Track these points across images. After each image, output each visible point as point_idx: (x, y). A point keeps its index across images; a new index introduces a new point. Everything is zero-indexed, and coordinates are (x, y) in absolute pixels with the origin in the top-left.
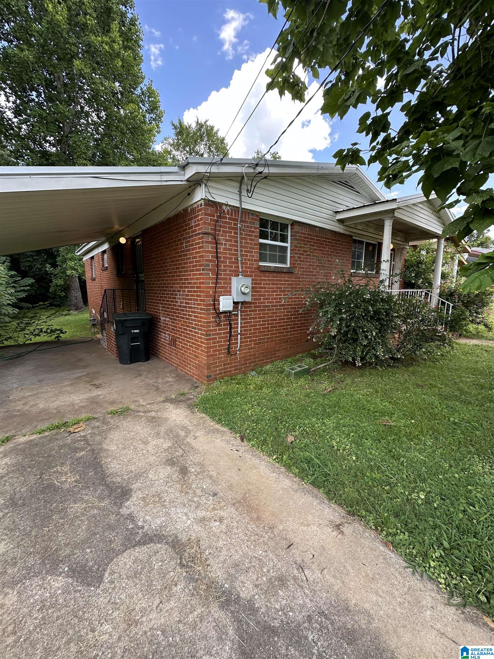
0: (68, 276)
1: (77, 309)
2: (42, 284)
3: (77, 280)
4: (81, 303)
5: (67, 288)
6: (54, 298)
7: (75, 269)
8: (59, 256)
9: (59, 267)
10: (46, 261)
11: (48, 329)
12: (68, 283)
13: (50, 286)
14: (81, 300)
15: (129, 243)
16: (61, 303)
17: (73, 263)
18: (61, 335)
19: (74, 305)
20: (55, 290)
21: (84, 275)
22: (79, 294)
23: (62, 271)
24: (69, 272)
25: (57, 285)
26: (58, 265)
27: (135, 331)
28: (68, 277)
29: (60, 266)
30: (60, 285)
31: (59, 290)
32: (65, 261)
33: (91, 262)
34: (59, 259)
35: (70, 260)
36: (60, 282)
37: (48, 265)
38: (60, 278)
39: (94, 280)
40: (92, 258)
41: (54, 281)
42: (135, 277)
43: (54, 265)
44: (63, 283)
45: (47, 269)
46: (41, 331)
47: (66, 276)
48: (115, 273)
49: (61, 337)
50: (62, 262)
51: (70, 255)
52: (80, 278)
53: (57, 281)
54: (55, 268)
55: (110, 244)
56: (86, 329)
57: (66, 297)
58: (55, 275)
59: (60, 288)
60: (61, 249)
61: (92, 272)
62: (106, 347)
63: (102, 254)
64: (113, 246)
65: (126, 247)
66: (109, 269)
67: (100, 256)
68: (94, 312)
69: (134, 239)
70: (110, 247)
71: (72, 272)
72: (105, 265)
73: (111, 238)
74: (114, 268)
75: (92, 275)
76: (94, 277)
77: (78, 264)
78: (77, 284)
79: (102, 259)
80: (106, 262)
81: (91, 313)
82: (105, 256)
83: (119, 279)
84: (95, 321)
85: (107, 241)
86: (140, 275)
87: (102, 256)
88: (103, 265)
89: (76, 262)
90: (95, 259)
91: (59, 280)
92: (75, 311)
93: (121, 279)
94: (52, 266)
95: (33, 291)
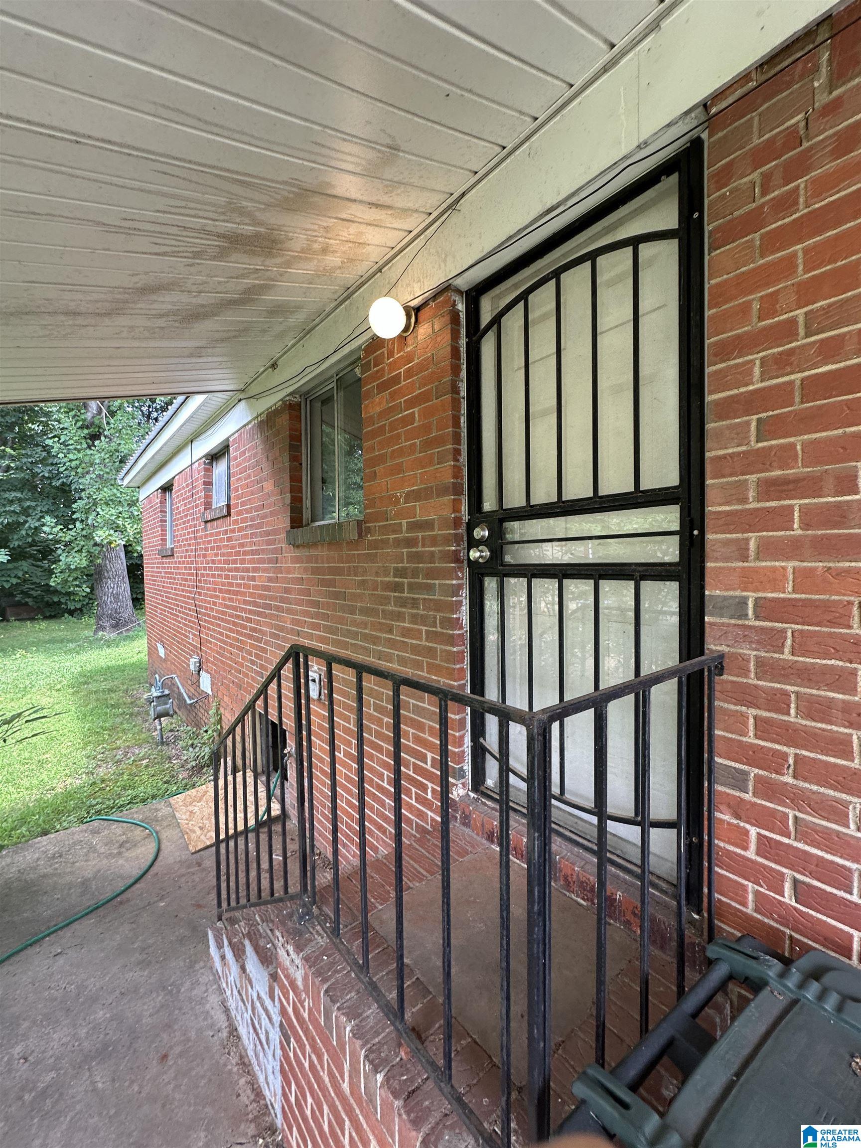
0: (100, 545)
1: (116, 626)
3: (123, 555)
4: (128, 612)
5: (93, 576)
6: (69, 594)
7: (117, 529)
8: (81, 497)
9: (78, 524)
12: (98, 561)
14: (129, 603)
15: (432, 328)
16: (83, 606)
17: (113, 511)
19: (110, 616)
20: (65, 582)
21: (139, 542)
22: (126, 587)
23: (84, 533)
24: (100, 535)
25: (69, 569)
26: (75, 519)
28: (98, 548)
29: (82, 521)
30: (76, 569)
31: (76, 579)
32: (93, 508)
33: (163, 502)
34: (78, 504)
35: (107, 504)
36: (78, 560)
37: (49, 519)
38: (80, 551)
39: (167, 554)
40: (167, 488)
41: (63, 557)
42: (478, 544)
43: (66, 519)
44: (84, 563)
45: (47, 529)
47: (95, 545)
48: (277, 523)
52: (128, 549)
53: (70, 559)
54: (66, 526)
55: (251, 408)
57: (91, 595)
58: (67, 544)
59: (77, 575)
61: (164, 529)
63: (211, 464)
64: (274, 408)
65: (409, 358)
66: (239, 513)
67: (199, 472)
68: (162, 652)
69: (474, 295)
70: (254, 419)
71: (110, 535)
72: (219, 501)
73: (274, 366)
74: (269, 506)
75: (164, 540)
76: (169, 545)
77: (125, 515)
78: (120, 565)
79: (205, 483)
80: (224, 489)
81: (152, 651)
82: (220, 468)
83: (305, 553)
84: (166, 704)
85: (240, 400)
86: (517, 529)
87: (208, 470)
88: (208, 505)
89: (121, 509)
90: (175, 488)
91: (76, 555)
92: (112, 630)
93: (321, 552)
94: (58, 523)
95: (15, 581)
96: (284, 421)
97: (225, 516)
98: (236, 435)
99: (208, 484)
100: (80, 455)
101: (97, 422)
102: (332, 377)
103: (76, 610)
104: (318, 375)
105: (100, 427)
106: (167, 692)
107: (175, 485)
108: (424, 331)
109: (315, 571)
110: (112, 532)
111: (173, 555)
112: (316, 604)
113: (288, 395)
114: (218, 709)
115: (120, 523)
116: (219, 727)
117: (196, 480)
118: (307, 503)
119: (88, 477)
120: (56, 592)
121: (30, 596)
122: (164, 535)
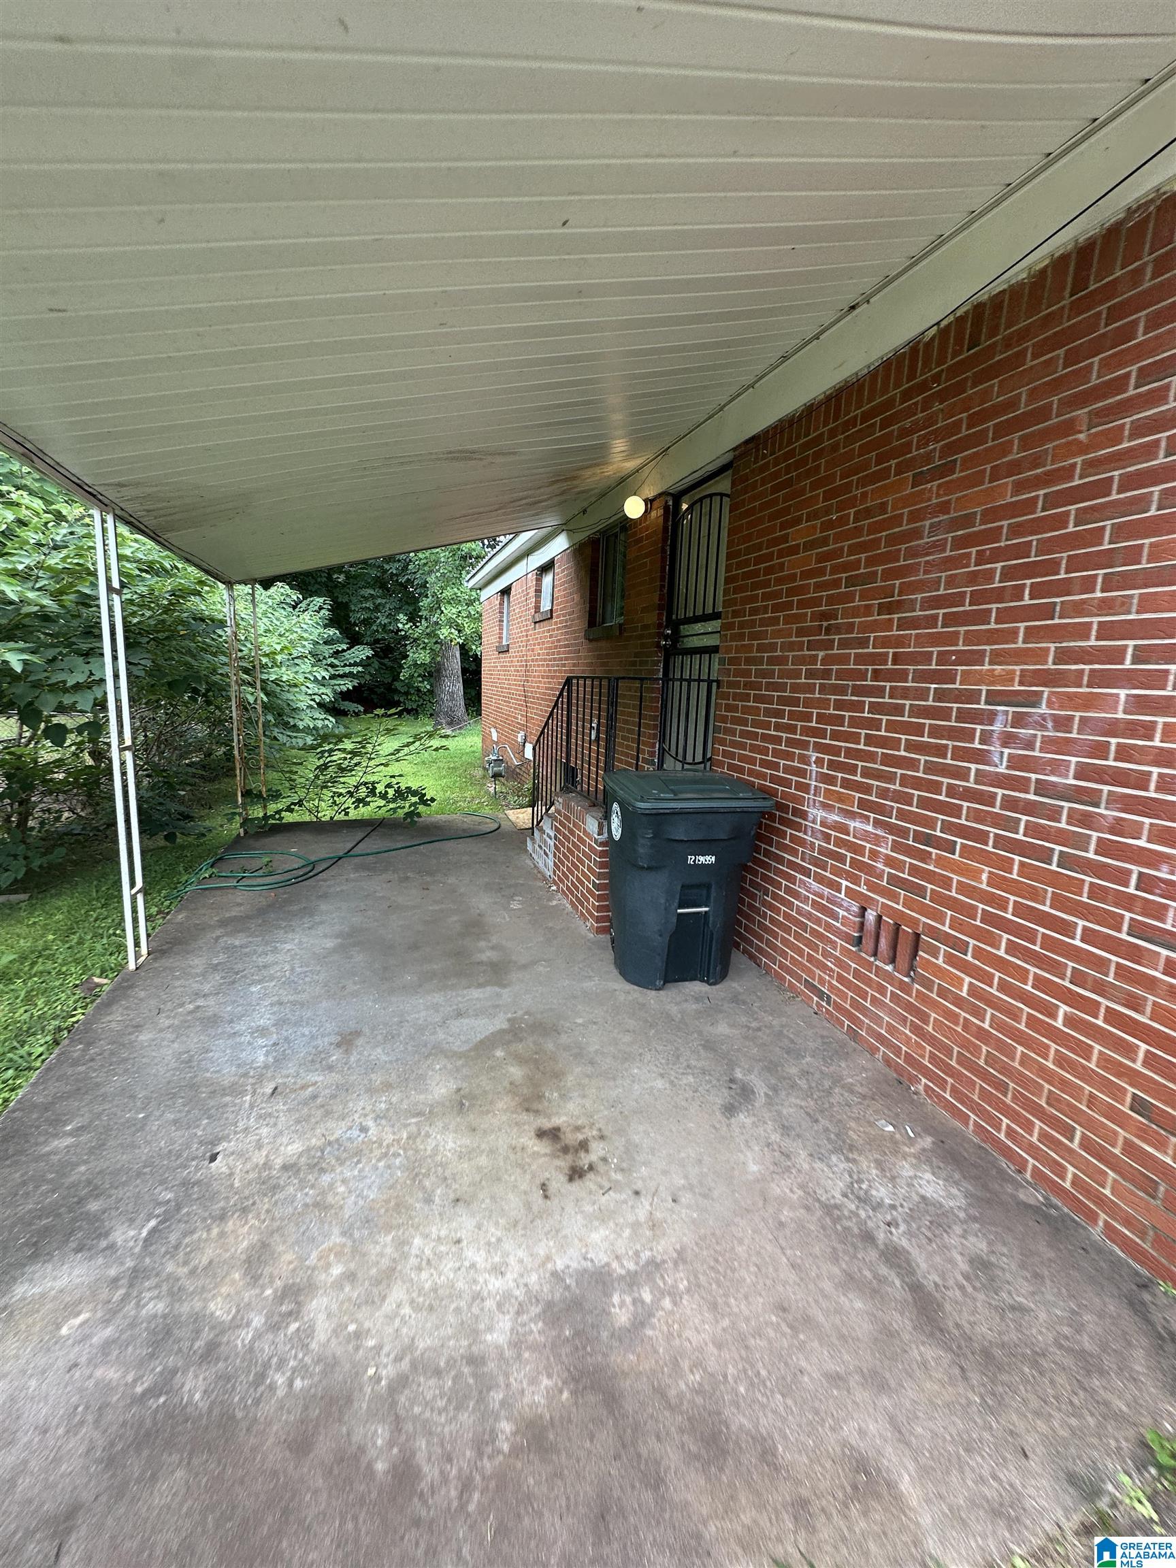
0: (442, 642)
1: (450, 724)
3: (458, 653)
4: (461, 710)
5: (434, 673)
6: (407, 693)
7: (457, 626)
8: (427, 596)
9: (424, 621)
10: (398, 610)
11: (389, 786)
12: (439, 659)
13: (401, 667)
14: (462, 703)
15: (657, 513)
16: (417, 706)
17: (454, 610)
18: (421, 808)
19: (446, 713)
20: (412, 676)
21: (478, 641)
22: (459, 688)
23: (429, 630)
24: (444, 632)
25: (415, 665)
26: (421, 617)
27: (702, 859)
28: (439, 646)
29: (427, 619)
30: (421, 665)
31: (420, 675)
32: (437, 607)
33: (501, 604)
34: (424, 603)
35: (449, 603)
36: (423, 657)
37: (401, 616)
38: (424, 648)
39: (504, 651)
40: (506, 592)
41: (411, 653)
42: (666, 637)
43: (413, 618)
44: (427, 660)
45: (400, 626)
46: (372, 792)
47: (436, 643)
48: (580, 624)
49: (419, 815)
50: (431, 610)
51: (448, 593)
52: (463, 648)
53: (416, 655)
54: (415, 624)
55: (570, 538)
56: (472, 781)
57: (431, 692)
58: (415, 640)
59: (421, 671)
60: (431, 579)
61: (501, 629)
62: (549, 873)
63: (541, 575)
64: (583, 541)
65: (647, 528)
66: (558, 617)
67: (532, 581)
68: (494, 736)
69: (678, 497)
70: (571, 546)
71: (451, 633)
72: (546, 606)
73: (584, 512)
74: (577, 612)
75: (501, 638)
76: (504, 643)
77: (464, 614)
78: (455, 663)
79: (536, 591)
80: (549, 598)
81: (486, 738)
82: (548, 579)
83: (594, 644)
84: (500, 766)
85: (561, 532)
86: (685, 629)
87: (539, 580)
88: (537, 608)
90: (513, 592)
91: (422, 651)
92: (449, 727)
93: (603, 644)
94: (409, 620)
95: (368, 677)
96: (588, 551)
97: (549, 619)
98: (559, 556)
99: (538, 591)
103: (412, 709)
104: (608, 525)
106: (501, 758)
107: (512, 589)
108: (653, 514)
109: (599, 657)
110: (452, 630)
111: (507, 651)
113: (591, 534)
115: (460, 622)
117: (530, 587)
118: (600, 611)
119: (433, 576)
120: (396, 691)
121: (375, 693)
122: (501, 634)
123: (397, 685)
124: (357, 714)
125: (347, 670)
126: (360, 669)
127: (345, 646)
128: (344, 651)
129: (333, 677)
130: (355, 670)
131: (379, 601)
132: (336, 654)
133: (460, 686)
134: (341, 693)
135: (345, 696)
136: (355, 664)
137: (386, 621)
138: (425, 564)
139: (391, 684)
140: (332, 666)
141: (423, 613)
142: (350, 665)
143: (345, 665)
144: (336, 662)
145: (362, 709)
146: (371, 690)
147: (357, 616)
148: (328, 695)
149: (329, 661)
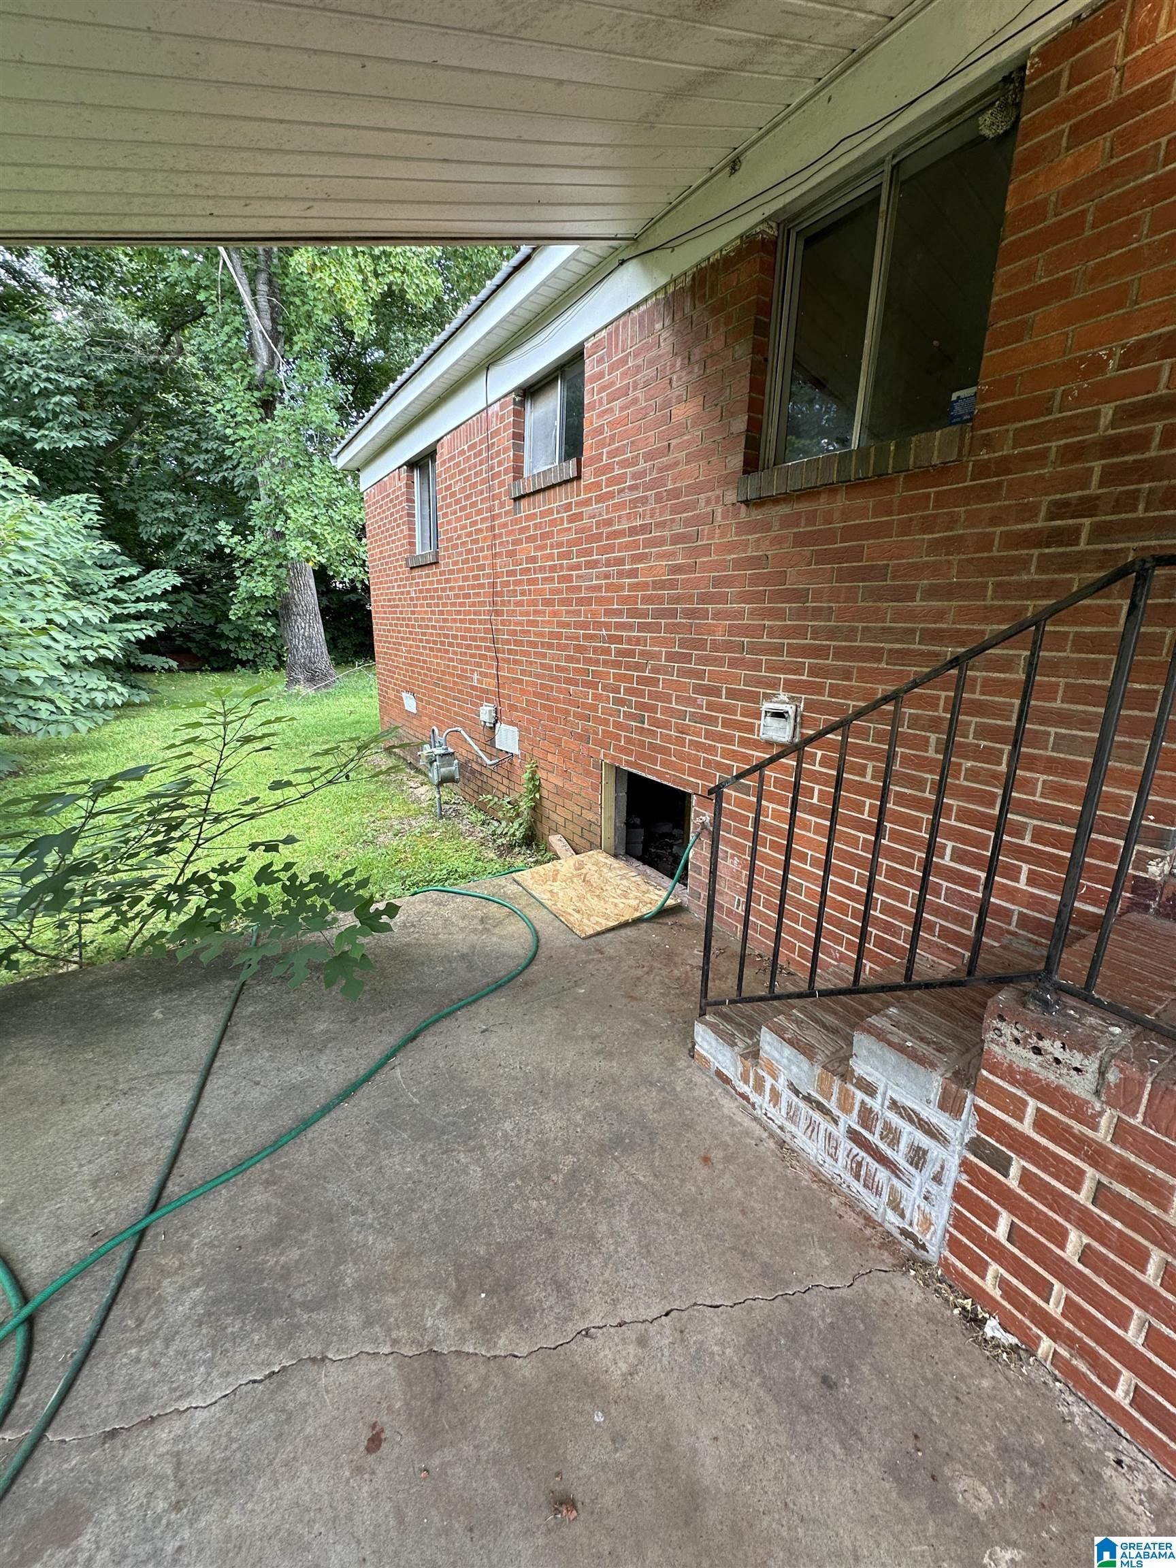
1: (312, 680)
2: (203, 597)
4: (324, 661)
5: (280, 611)
6: (238, 640)
8: (258, 498)
12: (286, 589)
13: (228, 603)
14: (325, 650)
16: (256, 656)
17: (307, 514)
19: (303, 666)
20: (246, 615)
23: (266, 548)
24: (293, 548)
25: (251, 598)
26: (253, 527)
28: (284, 570)
30: (261, 598)
31: (258, 614)
32: (277, 510)
33: (410, 486)
34: (256, 507)
35: (298, 503)
36: (263, 586)
37: (223, 524)
38: (263, 574)
39: (424, 564)
40: (421, 463)
41: (242, 582)
43: (243, 529)
44: (270, 591)
47: (280, 566)
50: (269, 515)
53: (252, 584)
54: (244, 537)
57: (277, 637)
58: (248, 561)
59: (261, 607)
61: (412, 529)
63: (522, 404)
64: (718, 256)
66: (602, 471)
67: (502, 418)
68: (410, 704)
70: (655, 293)
71: (307, 548)
73: (734, 165)
74: (680, 448)
75: (412, 544)
76: (427, 548)
77: (323, 520)
79: (512, 436)
81: (388, 704)
82: (538, 411)
84: (451, 765)
85: (622, 262)
87: (519, 414)
88: (518, 471)
89: (316, 512)
90: (441, 458)
91: (259, 578)
92: (308, 684)
94: (234, 532)
95: (179, 619)
97: (571, 480)
98: (604, 333)
99: (518, 437)
100: (253, 431)
101: (270, 380)
102: (882, 162)
103: (248, 661)
104: (864, 156)
105: (273, 389)
106: (450, 750)
107: (439, 451)
109: (799, 540)
110: (309, 544)
111: (436, 563)
112: (800, 596)
113: (762, 222)
114: (534, 773)
115: (318, 531)
116: (537, 796)
117: (497, 432)
118: (768, 432)
120: (222, 636)
121: (193, 640)
122: (412, 536)
123: (224, 628)
124: (170, 670)
125: (142, 607)
126: (164, 605)
127: (134, 571)
128: (132, 578)
129: (115, 619)
130: (156, 607)
131: (183, 509)
132: (122, 581)
133: (319, 627)
134: (139, 641)
135: (146, 645)
136: (154, 598)
137: (198, 538)
138: (252, 447)
139: (213, 627)
140: (115, 601)
141: (256, 521)
142: (147, 599)
143: (138, 600)
144: (122, 595)
145: (174, 664)
146: (186, 636)
147: (151, 531)
148: (111, 645)
149: (110, 593)
